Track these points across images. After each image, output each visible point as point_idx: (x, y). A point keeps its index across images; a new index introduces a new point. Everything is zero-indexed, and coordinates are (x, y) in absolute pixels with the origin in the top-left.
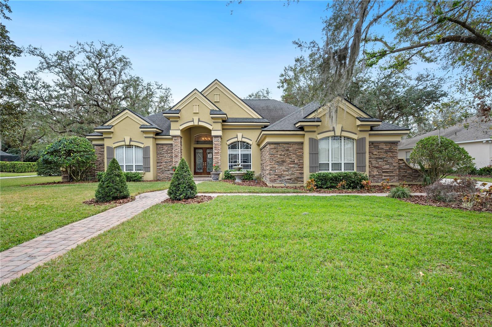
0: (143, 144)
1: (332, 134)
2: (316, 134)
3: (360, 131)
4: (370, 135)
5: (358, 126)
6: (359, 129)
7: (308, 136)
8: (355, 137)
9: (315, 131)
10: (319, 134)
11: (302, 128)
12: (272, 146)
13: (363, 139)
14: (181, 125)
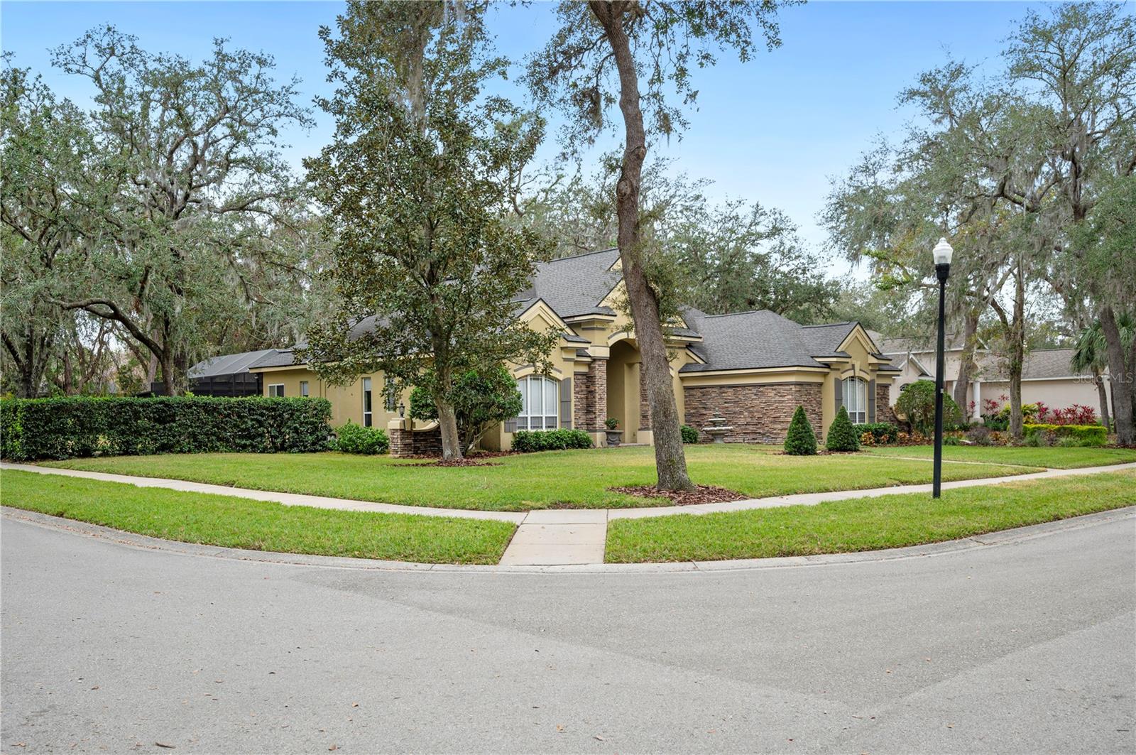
0: (560, 372)
1: (851, 373)
2: (839, 372)
3: (872, 370)
4: (878, 376)
5: (870, 364)
6: (870, 368)
7: (833, 376)
8: (868, 378)
9: (839, 369)
10: (842, 373)
11: (827, 365)
12: (798, 388)
13: (873, 381)
14: (609, 338)
